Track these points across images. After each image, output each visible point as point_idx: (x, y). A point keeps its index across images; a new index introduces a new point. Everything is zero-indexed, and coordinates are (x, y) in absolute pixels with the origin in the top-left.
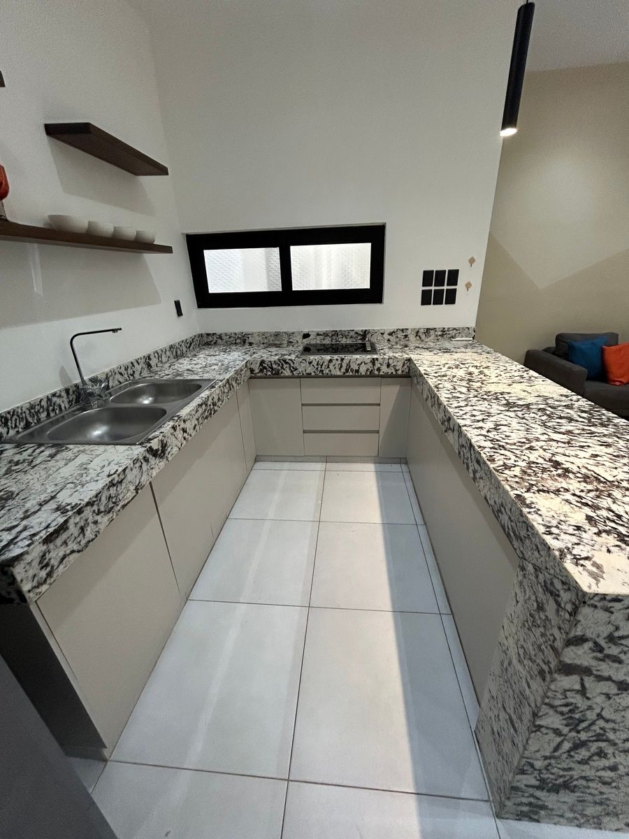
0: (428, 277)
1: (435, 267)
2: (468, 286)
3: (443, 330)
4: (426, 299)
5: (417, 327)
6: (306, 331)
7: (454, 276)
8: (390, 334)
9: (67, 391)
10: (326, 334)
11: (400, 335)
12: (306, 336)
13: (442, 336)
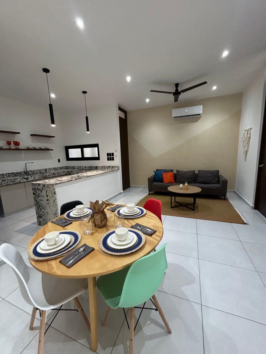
0: (108, 154)
1: (109, 152)
2: (116, 156)
3: (112, 166)
4: (108, 159)
5: (107, 165)
6: (85, 166)
7: (113, 154)
8: (102, 167)
9: (24, 172)
10: (89, 167)
11: (104, 167)
12: (85, 167)
13: (112, 168)
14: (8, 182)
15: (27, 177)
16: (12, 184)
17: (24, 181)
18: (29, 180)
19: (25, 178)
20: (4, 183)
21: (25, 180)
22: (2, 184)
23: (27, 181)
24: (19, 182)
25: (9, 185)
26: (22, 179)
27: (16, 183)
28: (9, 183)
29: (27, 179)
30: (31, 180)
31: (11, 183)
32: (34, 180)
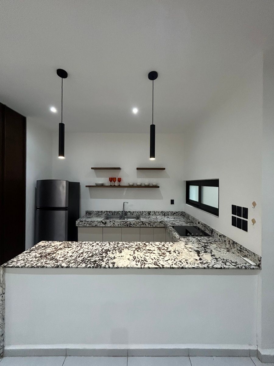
0: (234, 209)
1: (237, 204)
4: (234, 222)
6: (199, 221)
7: (246, 212)
10: (203, 225)
11: (223, 239)
12: (199, 223)
13: (240, 250)
14: (84, 223)
15: (105, 222)
16: (89, 227)
17: (101, 226)
18: (107, 226)
19: (103, 223)
20: (81, 224)
21: (103, 224)
22: (79, 225)
23: (104, 226)
24: (96, 225)
25: (86, 227)
26: (99, 223)
27: (93, 226)
28: (85, 225)
29: (105, 223)
30: (109, 226)
31: (88, 225)
32: (113, 226)
